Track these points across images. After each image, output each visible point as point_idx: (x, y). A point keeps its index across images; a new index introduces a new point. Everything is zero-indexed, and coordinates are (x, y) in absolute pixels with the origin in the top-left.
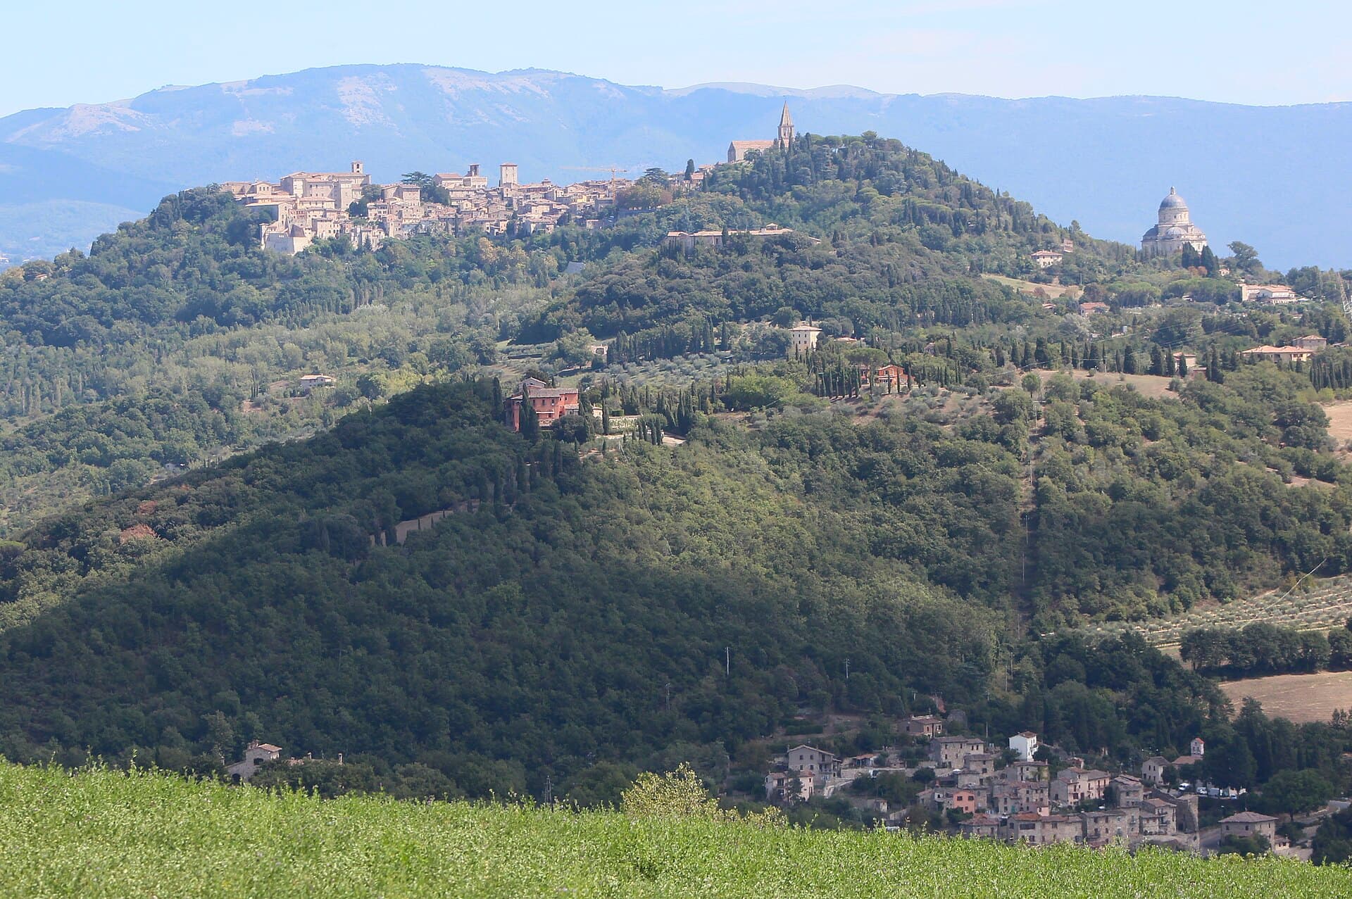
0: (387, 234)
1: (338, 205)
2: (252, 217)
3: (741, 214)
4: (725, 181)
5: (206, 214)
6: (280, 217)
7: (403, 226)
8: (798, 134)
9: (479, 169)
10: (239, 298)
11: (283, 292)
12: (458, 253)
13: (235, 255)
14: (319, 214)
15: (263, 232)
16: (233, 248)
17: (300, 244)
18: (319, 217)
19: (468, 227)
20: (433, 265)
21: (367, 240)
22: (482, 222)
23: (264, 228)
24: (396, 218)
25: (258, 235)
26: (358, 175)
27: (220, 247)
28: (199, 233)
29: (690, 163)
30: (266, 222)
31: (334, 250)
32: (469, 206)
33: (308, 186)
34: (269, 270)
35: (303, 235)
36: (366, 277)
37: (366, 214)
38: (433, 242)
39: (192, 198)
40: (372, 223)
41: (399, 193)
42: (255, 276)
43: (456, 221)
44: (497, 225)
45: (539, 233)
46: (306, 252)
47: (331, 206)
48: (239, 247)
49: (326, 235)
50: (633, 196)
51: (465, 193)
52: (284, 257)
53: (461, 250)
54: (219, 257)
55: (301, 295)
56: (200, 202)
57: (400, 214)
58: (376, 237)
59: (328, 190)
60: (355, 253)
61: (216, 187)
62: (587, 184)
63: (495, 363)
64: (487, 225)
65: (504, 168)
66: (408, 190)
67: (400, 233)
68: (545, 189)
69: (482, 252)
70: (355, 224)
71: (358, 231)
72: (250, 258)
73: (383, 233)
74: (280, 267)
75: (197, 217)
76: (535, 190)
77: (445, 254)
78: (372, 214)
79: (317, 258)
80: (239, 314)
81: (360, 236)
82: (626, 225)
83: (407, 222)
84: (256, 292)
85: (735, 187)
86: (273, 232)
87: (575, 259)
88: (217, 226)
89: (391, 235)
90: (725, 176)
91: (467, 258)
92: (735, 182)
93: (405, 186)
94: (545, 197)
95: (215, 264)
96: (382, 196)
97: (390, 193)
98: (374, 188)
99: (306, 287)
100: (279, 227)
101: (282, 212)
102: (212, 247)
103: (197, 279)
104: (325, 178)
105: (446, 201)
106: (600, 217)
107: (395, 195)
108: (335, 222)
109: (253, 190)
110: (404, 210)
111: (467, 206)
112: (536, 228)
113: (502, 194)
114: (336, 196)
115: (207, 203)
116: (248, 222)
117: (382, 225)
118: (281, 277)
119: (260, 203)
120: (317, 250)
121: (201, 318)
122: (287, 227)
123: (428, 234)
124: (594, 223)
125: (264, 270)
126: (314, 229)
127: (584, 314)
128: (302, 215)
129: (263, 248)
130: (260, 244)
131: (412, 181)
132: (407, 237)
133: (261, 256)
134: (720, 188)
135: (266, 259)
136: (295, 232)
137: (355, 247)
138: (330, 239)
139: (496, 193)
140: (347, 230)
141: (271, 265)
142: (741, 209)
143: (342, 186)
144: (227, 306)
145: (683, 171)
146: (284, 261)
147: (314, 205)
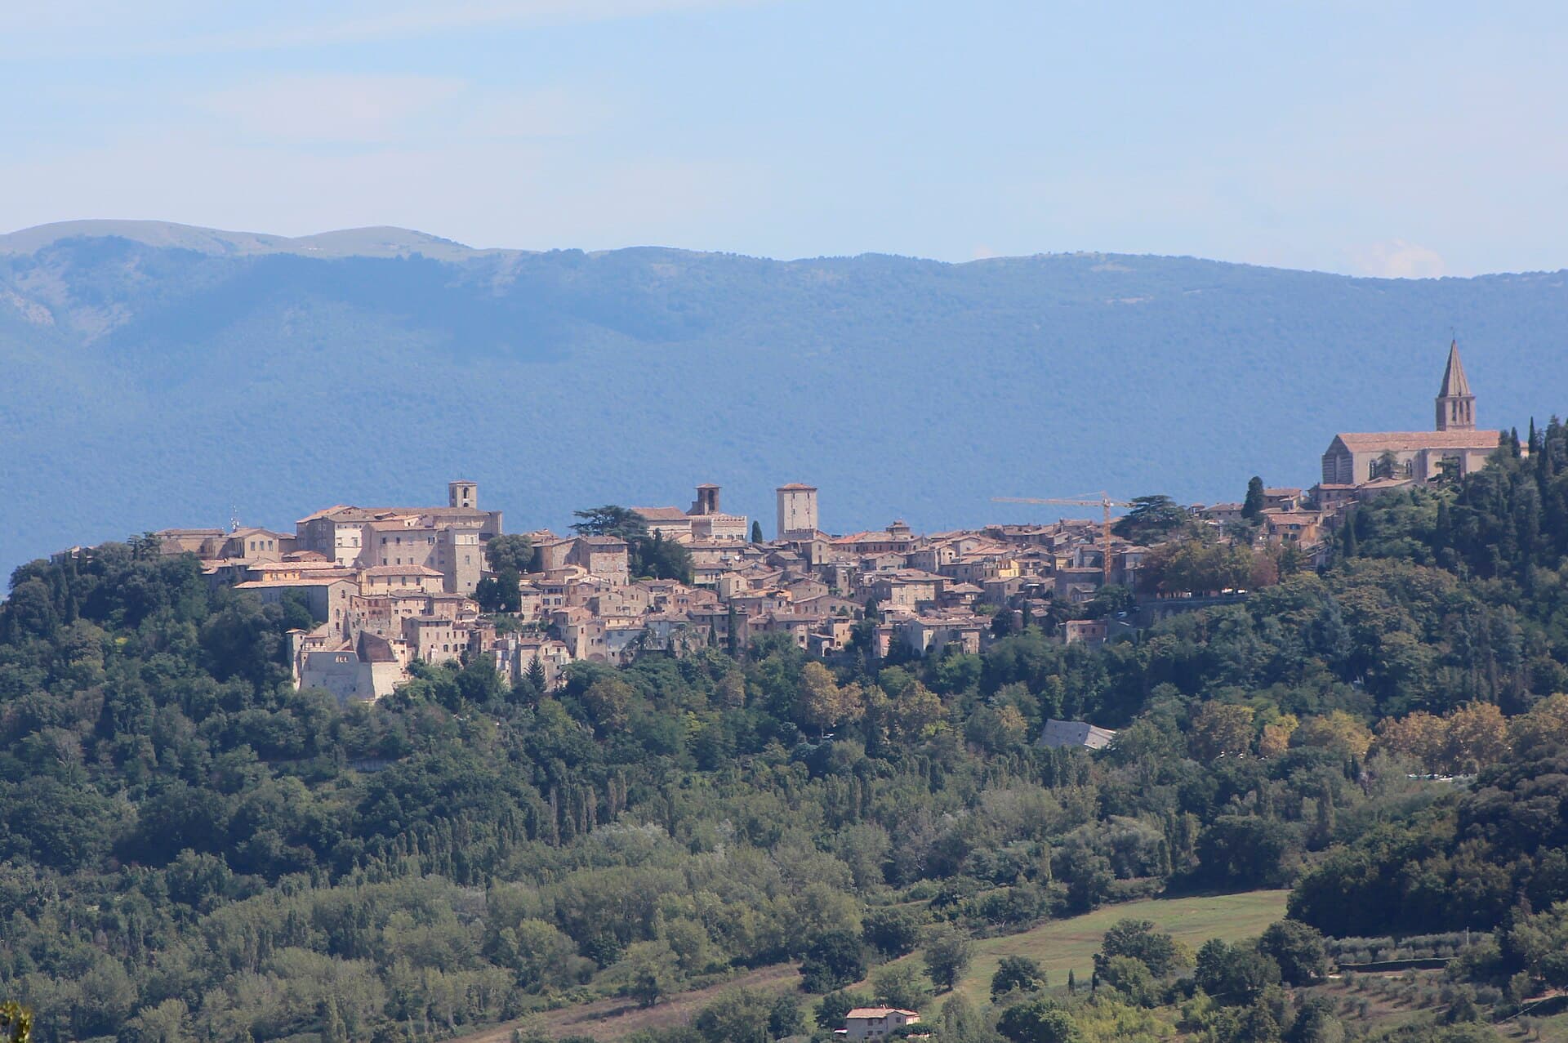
0: (573, 654)
1: (450, 583)
2: (267, 613)
3: (1461, 611)
4: (1393, 530)
5: (137, 608)
6: (332, 614)
7: (609, 634)
8: (1555, 420)
9: (720, 498)
10: (270, 807)
11: (377, 795)
12: (750, 697)
13: (232, 703)
14: (416, 608)
15: (296, 648)
16: (225, 689)
17: (386, 678)
18: (416, 614)
19: (759, 635)
20: (697, 726)
21: (535, 667)
22: (789, 625)
23: (297, 639)
24: (587, 614)
25: (284, 654)
26: (466, 512)
27: (195, 684)
28: (128, 651)
29: (1255, 485)
30: (303, 626)
31: (465, 693)
32: (743, 587)
33: (374, 542)
34: (321, 739)
35: (390, 657)
36: (561, 755)
37: (515, 606)
38: (685, 669)
39: (97, 569)
40: (531, 627)
41: (579, 555)
42: (287, 753)
43: (730, 620)
44: (826, 630)
45: (948, 651)
46: (401, 696)
47: (434, 587)
48: (241, 686)
49: (439, 657)
51: (719, 554)
52: (357, 710)
53: (757, 690)
54: (196, 710)
55: (426, 801)
56: (123, 578)
57: (593, 606)
58: (552, 658)
59: (422, 550)
60: (509, 698)
61: (151, 542)
62: (996, 534)
64: (801, 630)
65: (787, 496)
66: (601, 548)
67: (602, 649)
68: (902, 546)
69: (811, 694)
70: (501, 629)
71: (512, 645)
72: (272, 711)
73: (564, 652)
74: (348, 732)
75: (119, 613)
76: (879, 547)
77: (718, 699)
78: (529, 606)
79: (434, 712)
80: (276, 845)
81: (516, 660)
82: (1180, 633)
83: (613, 623)
84: (305, 794)
85: (1418, 544)
86: (318, 649)
88: (178, 635)
89: (581, 655)
90: (1391, 520)
91: (771, 707)
92: (1417, 534)
93: (592, 540)
94: (910, 563)
95: (187, 726)
96: (535, 563)
97: (558, 556)
98: (516, 544)
99: (438, 779)
100: (327, 639)
101: (335, 603)
102: (173, 684)
103: (148, 762)
104: (412, 521)
105: (685, 574)
106: (1092, 612)
107: (569, 560)
108: (456, 627)
109: (234, 547)
110: (603, 597)
111: (737, 586)
112: (935, 639)
113: (806, 555)
114: (444, 560)
115: (140, 580)
116: (258, 625)
117: (554, 629)
118: (355, 755)
119: (267, 581)
120: (427, 693)
121: (189, 855)
122: (347, 636)
123: (669, 653)
124: (1083, 630)
125: (310, 739)
126: (413, 643)
128: (379, 608)
129: (296, 686)
130: (289, 677)
131: (599, 528)
132: (617, 661)
133: (300, 707)
134: (1385, 547)
135: (312, 712)
136: (369, 650)
137: (507, 683)
138: (449, 665)
139: (788, 555)
140: (486, 645)
141: (326, 724)
142: (1457, 598)
143: (460, 540)
144: (244, 824)
145: (1239, 499)
146: (356, 719)
147: (396, 586)
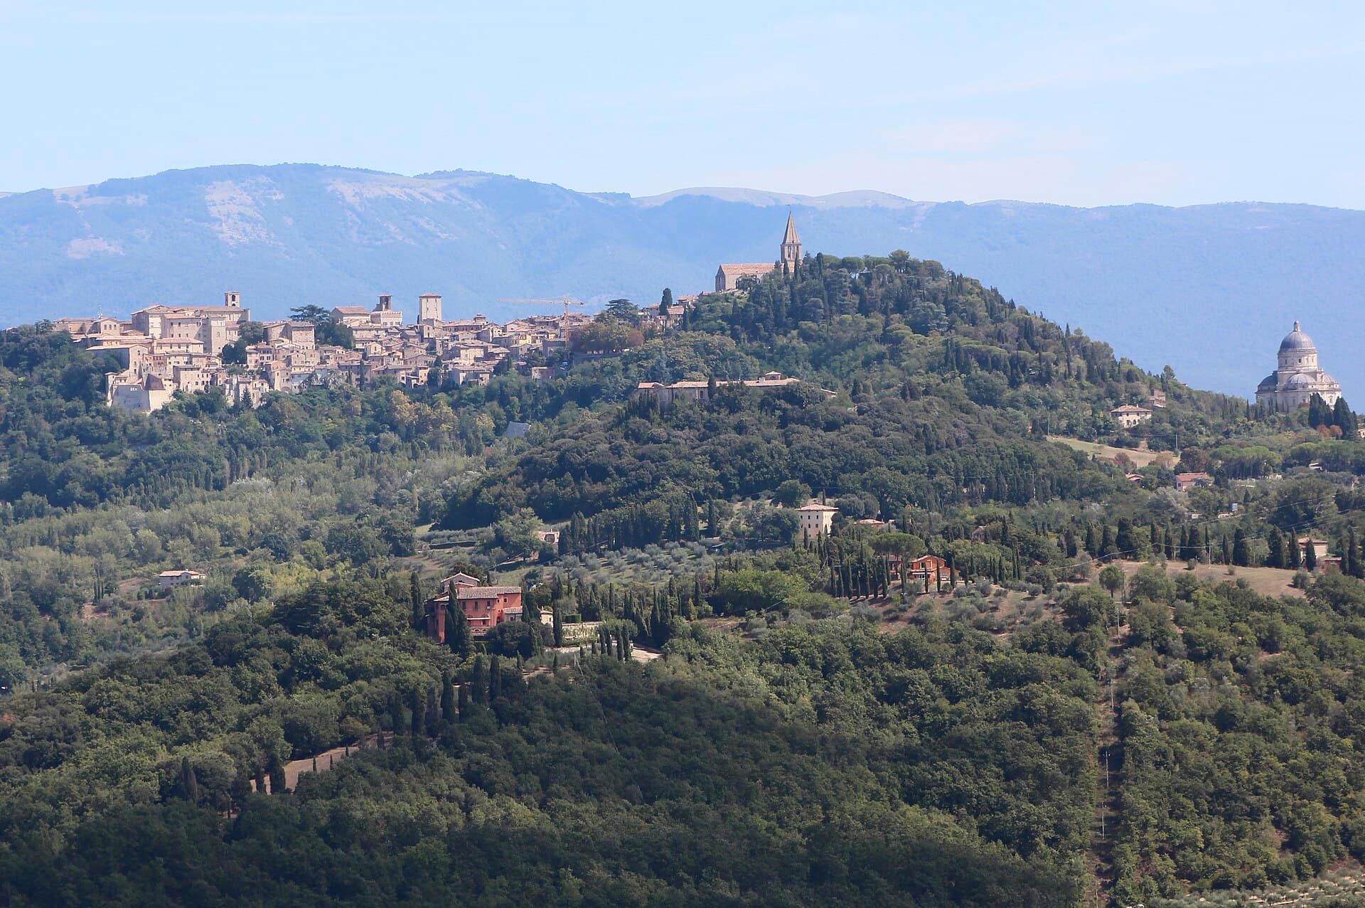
0: (271, 386)
1: (207, 348)
2: (95, 364)
3: (733, 360)
4: (711, 316)
5: (34, 360)
6: (131, 365)
7: (293, 376)
8: (807, 255)
9: (391, 301)
10: (78, 470)
11: (136, 462)
12: (364, 410)
13: (73, 413)
14: (182, 361)
15: (110, 383)
16: (70, 405)
17: (158, 400)
18: (182, 364)
19: (376, 376)
20: (332, 426)
21: (246, 394)
22: (396, 371)
23: (111, 378)
24: (283, 365)
25: (103, 387)
26: (233, 309)
27: (54, 402)
28: (25, 384)
29: (667, 293)
30: (114, 370)
31: (202, 408)
32: (379, 350)
33: (167, 324)
34: (117, 433)
35: (162, 388)
36: (245, 443)
37: (244, 361)
38: (332, 397)
39: (16, 339)
40: (252, 372)
41: (287, 333)
42: (99, 440)
43: (361, 369)
44: (415, 374)
45: (470, 385)
46: (165, 409)
47: (199, 349)
48: (78, 403)
49: (192, 388)
50: (592, 336)
51: (374, 332)
52: (137, 417)
53: (368, 407)
54: (52, 416)
55: (159, 466)
56: (27, 345)
57: (288, 361)
58: (257, 390)
59: (194, 329)
60: (230, 411)
61: (47, 325)
62: (531, 321)
63: (413, 554)
64: (403, 374)
65: (424, 300)
66: (298, 329)
67: (289, 385)
68: (478, 327)
69: (396, 409)
70: (230, 373)
71: (235, 382)
72: (93, 417)
73: (266, 386)
74: (131, 429)
75: (24, 364)
76: (466, 328)
77: (347, 412)
78: (252, 361)
79: (179, 418)
80: (79, 491)
81: (237, 390)
82: (583, 374)
83: (297, 370)
84: (101, 462)
85: (724, 323)
86: (123, 383)
87: (517, 419)
88: (50, 376)
89: (277, 387)
90: (711, 310)
91: (376, 418)
92: (724, 318)
93: (295, 324)
94: (478, 337)
95: (47, 426)
96: (265, 336)
97: (275, 333)
98: (254, 326)
99: (166, 455)
100: (130, 377)
101: (134, 358)
102: (43, 402)
103: (23, 445)
104: (190, 314)
105: (349, 343)
106: (550, 363)
107: (282, 335)
108: (204, 371)
109: (96, 328)
110: (294, 356)
111: (375, 349)
112: (466, 378)
113: (421, 333)
114: (205, 336)
115: (36, 346)
116: (90, 370)
117: (265, 375)
118: (134, 442)
119: (105, 346)
120: (180, 408)
121: (27, 496)
122: (140, 376)
123: (325, 386)
124: (541, 371)
125: (111, 434)
126: (176, 380)
127: (528, 490)
128: (161, 361)
129: (109, 404)
130: (105, 399)
131: (304, 318)
132: (297, 391)
133: (107, 415)
134: (705, 325)
135: (114, 418)
136: (152, 383)
137: (231, 402)
138: (197, 392)
139: (412, 333)
140: (220, 381)
141: (120, 425)
142: (732, 354)
143: (213, 323)
144: (63, 480)
145: (657, 303)
146: (136, 422)
147: (175, 349)
